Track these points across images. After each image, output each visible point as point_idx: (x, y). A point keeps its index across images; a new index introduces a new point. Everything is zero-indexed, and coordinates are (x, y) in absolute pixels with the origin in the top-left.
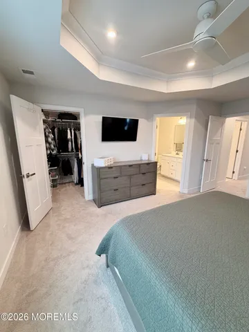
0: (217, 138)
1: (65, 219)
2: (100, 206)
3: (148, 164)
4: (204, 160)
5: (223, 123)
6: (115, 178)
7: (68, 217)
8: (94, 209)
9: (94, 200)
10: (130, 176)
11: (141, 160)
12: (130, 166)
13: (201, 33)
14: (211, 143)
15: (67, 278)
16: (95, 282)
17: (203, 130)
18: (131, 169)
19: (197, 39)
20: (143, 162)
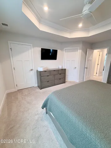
0: (90, 58)
1: (25, 95)
2: (41, 89)
3: (62, 70)
4: (85, 68)
5: (93, 52)
6: (48, 76)
7: (27, 94)
8: (38, 90)
9: (38, 86)
10: (54, 75)
11: (59, 68)
12: (54, 71)
13: (86, 10)
14: (88, 61)
15: (28, 120)
16: (42, 120)
17: (85, 55)
18: (55, 72)
19: (84, 13)
20: (60, 69)
